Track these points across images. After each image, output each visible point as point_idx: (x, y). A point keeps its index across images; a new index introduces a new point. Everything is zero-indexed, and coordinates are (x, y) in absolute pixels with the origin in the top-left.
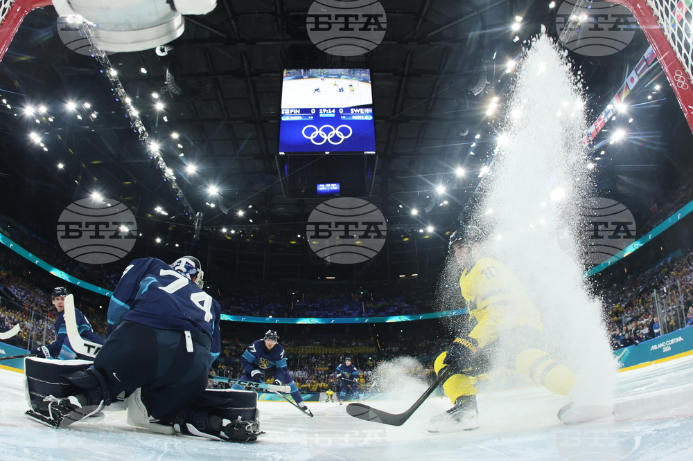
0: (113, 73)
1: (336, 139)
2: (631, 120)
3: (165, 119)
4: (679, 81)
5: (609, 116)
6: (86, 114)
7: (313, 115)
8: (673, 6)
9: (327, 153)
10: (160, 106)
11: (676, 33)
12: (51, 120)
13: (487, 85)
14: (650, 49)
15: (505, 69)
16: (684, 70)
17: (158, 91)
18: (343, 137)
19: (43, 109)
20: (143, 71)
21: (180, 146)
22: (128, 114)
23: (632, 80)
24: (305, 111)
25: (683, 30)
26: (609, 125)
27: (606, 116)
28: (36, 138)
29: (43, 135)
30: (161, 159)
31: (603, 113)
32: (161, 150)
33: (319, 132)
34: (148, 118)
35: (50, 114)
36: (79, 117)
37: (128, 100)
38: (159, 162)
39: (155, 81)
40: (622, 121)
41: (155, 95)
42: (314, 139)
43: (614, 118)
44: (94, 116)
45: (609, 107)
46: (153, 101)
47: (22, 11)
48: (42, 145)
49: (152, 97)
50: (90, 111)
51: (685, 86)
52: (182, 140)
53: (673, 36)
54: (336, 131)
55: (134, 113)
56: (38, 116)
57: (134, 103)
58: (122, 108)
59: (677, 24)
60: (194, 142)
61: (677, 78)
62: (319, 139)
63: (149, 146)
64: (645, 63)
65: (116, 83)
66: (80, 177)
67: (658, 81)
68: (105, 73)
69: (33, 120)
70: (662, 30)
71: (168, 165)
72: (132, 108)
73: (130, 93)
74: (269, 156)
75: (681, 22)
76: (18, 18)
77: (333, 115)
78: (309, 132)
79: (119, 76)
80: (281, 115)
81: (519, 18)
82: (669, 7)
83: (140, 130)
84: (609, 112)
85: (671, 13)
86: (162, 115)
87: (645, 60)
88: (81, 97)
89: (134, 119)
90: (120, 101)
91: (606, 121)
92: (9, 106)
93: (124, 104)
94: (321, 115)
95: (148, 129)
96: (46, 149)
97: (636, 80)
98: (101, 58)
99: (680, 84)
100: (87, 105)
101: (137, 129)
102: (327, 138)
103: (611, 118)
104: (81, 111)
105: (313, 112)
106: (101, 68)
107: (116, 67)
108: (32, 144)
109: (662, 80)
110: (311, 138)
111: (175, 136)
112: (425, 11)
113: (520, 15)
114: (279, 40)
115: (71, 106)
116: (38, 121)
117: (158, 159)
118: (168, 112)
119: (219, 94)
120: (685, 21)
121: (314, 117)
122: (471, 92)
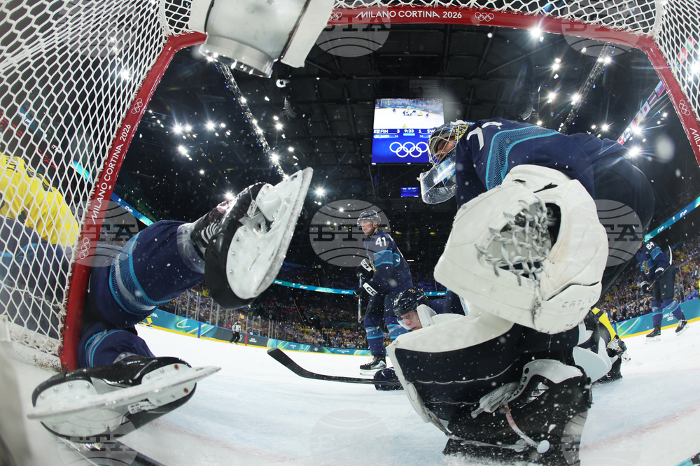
0: (243, 100)
1: (416, 152)
2: (644, 140)
3: (283, 136)
4: (683, 108)
5: (627, 137)
6: (222, 132)
7: (398, 134)
8: (678, 51)
9: (409, 164)
10: (279, 127)
11: (680, 72)
12: (195, 136)
13: (533, 112)
14: (661, 83)
15: (547, 100)
16: (687, 100)
17: (278, 114)
18: (421, 152)
19: (189, 128)
20: (267, 99)
21: (294, 157)
22: (255, 132)
23: (645, 109)
24: (392, 131)
25: (685, 69)
26: (628, 144)
27: (625, 137)
28: (183, 151)
29: (188, 148)
30: (280, 167)
31: (623, 134)
32: (280, 161)
33: (402, 147)
34: (271, 136)
35: (194, 132)
36: (217, 134)
37: (255, 122)
38: (279, 170)
39: (276, 107)
40: (637, 141)
41: (276, 118)
42: (399, 153)
43: (631, 139)
44: (228, 133)
45: (627, 130)
46: (274, 123)
47: (172, 50)
48: (188, 156)
49: (273, 119)
50: (225, 130)
51: (687, 113)
52: (296, 153)
53: (678, 73)
54: (416, 147)
55: (260, 131)
56: (185, 133)
57: (259, 124)
58: (249, 128)
59: (681, 65)
60: (306, 155)
61: (681, 106)
62: (402, 153)
63: (270, 157)
64: (655, 96)
65: (245, 108)
66: (217, 181)
67: (666, 110)
68: (237, 100)
69: (181, 136)
70: (670, 70)
71: (286, 172)
72: (258, 128)
73: (256, 116)
74: (362, 165)
75: (684, 63)
76: (169, 56)
77: (414, 135)
78: (395, 147)
79: (247, 102)
80: (373, 134)
81: (558, 60)
82: (675, 51)
83: (264, 145)
84: (627, 133)
85: (676, 56)
86: (281, 133)
87: (656, 93)
88: (218, 119)
89: (260, 136)
90: (248, 122)
91: (625, 141)
92: (162, 126)
93: (252, 125)
94: (404, 134)
95: (271, 144)
96: (191, 159)
97: (649, 109)
98: (234, 89)
99: (684, 111)
100: (223, 125)
101: (261, 144)
102: (409, 152)
103: (629, 138)
104: (217, 129)
105: (399, 132)
106: (234, 96)
107: (245, 96)
108: (180, 155)
109: (670, 108)
110: (397, 152)
111: (291, 149)
112: (485, 53)
113: (558, 57)
114: (372, 76)
115: (210, 126)
116: (184, 137)
117: (277, 167)
118: (285, 131)
119: (325, 117)
120: (687, 62)
121: (399, 135)
122: (520, 117)
